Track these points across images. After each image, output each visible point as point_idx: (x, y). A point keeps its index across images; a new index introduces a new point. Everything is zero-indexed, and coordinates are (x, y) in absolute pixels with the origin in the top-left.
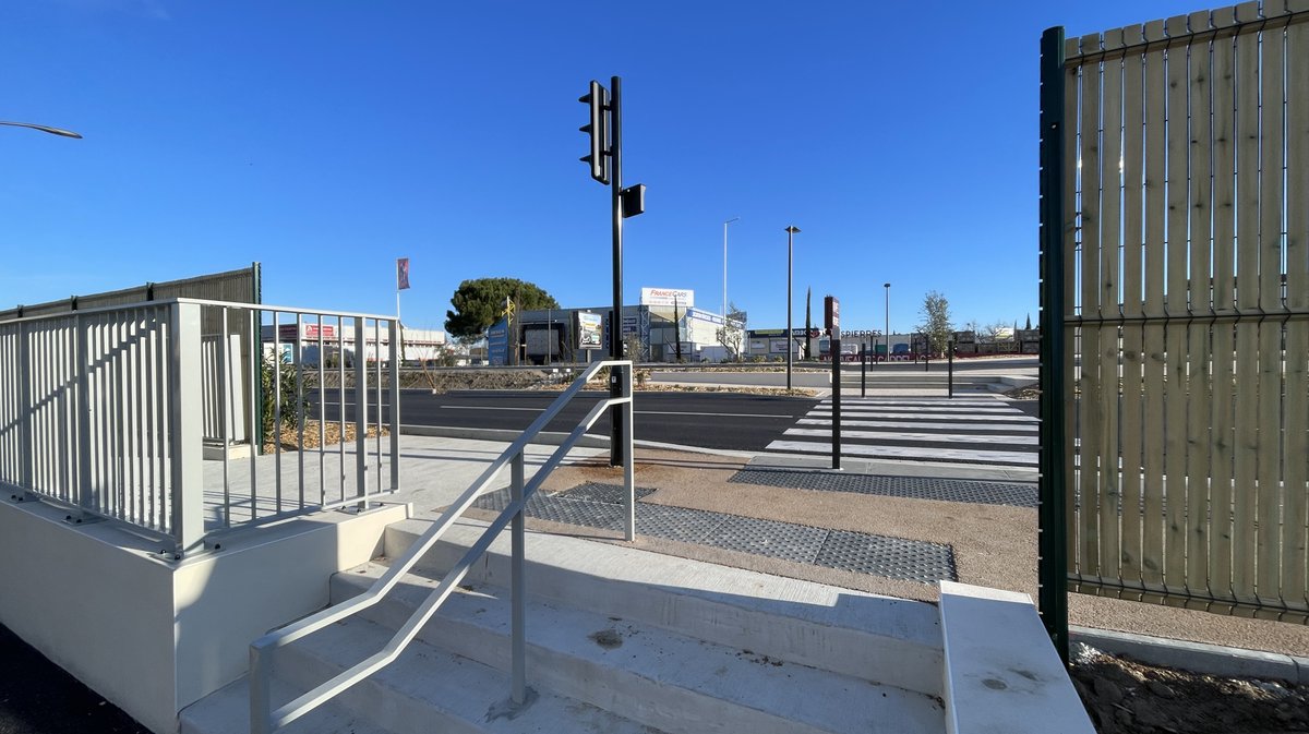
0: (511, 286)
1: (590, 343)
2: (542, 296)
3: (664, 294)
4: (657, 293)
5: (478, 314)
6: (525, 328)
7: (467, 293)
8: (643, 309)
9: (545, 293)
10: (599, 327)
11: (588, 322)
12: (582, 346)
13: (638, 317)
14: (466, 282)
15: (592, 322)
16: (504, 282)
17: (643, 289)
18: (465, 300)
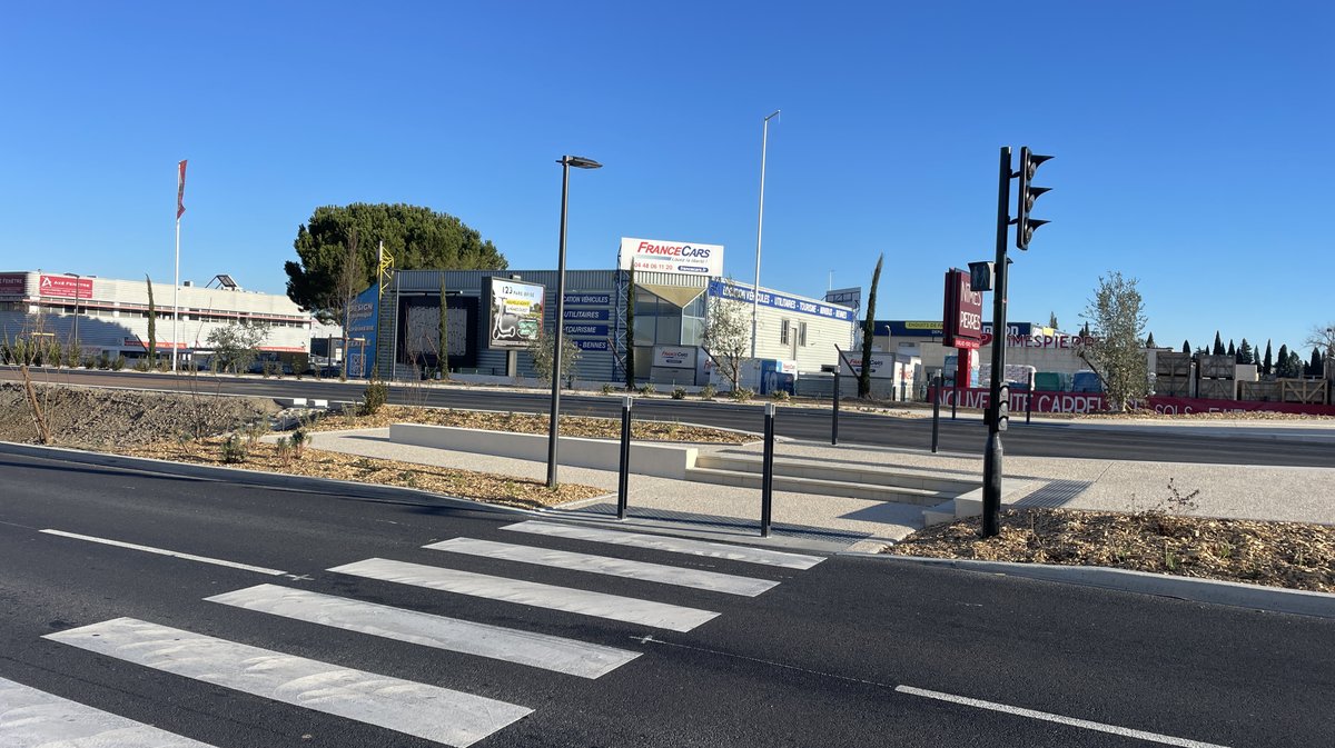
0: (409, 221)
1: (516, 338)
2: (468, 241)
3: (665, 250)
4: (650, 249)
5: (337, 269)
6: (407, 303)
7: (325, 229)
8: (623, 278)
9: (476, 236)
10: (537, 308)
11: (511, 297)
12: (495, 343)
13: (612, 293)
14: (322, 210)
15: (524, 299)
16: (397, 214)
17: (623, 239)
18: (317, 245)
